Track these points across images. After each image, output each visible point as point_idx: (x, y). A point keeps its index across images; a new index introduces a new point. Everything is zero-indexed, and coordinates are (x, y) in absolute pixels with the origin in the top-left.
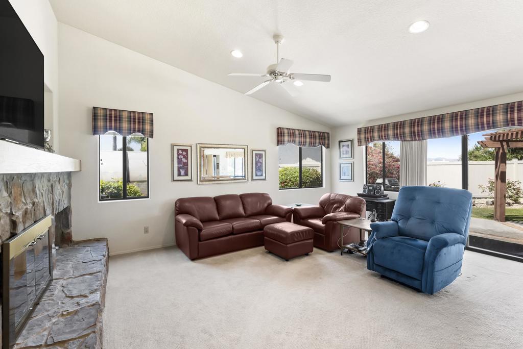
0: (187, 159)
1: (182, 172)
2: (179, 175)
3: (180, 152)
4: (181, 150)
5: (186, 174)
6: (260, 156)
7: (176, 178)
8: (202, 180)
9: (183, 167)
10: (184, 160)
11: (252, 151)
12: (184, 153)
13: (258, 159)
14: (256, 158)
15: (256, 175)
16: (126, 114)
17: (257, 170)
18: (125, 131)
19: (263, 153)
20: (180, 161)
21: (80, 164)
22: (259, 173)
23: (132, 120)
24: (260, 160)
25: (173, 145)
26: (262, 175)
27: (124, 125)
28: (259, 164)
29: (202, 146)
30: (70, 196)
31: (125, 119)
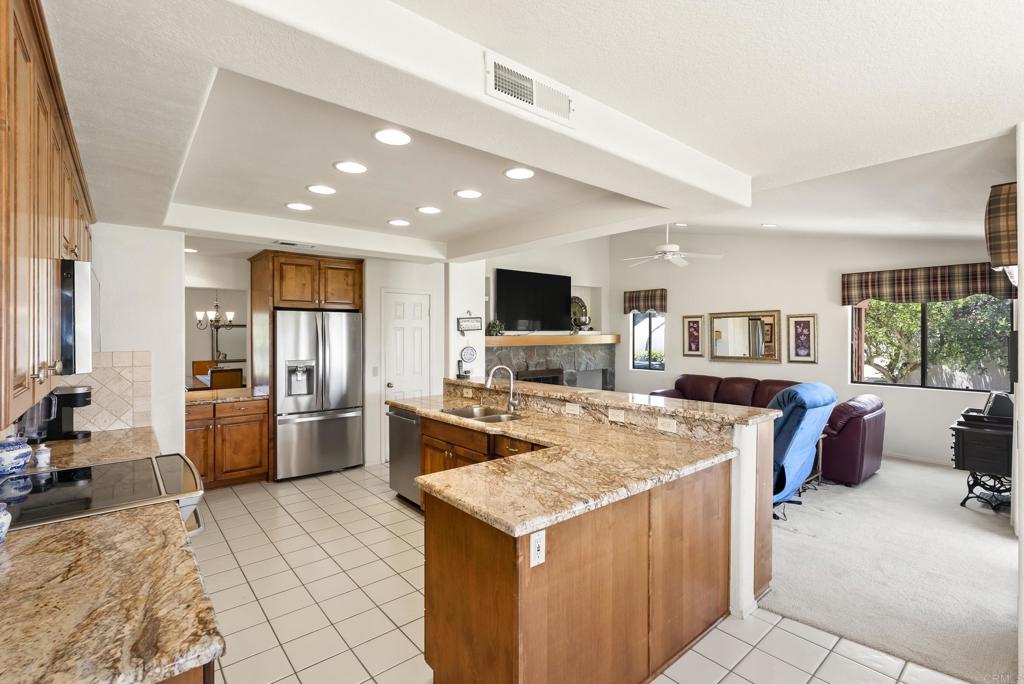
0: (698, 332)
1: (694, 347)
2: (690, 349)
3: (691, 324)
4: (692, 322)
5: (697, 350)
6: (807, 325)
7: (687, 352)
8: (714, 358)
9: (694, 340)
10: (696, 334)
11: (789, 317)
12: (695, 326)
13: (800, 330)
14: (796, 328)
15: (797, 355)
16: (642, 294)
17: (797, 347)
18: (642, 309)
19: (811, 319)
20: (691, 335)
21: (618, 338)
22: (803, 352)
23: (646, 298)
24: (805, 332)
25: (685, 317)
26: (808, 355)
27: (642, 304)
28: (803, 338)
29: (714, 316)
30: (612, 362)
31: (642, 298)
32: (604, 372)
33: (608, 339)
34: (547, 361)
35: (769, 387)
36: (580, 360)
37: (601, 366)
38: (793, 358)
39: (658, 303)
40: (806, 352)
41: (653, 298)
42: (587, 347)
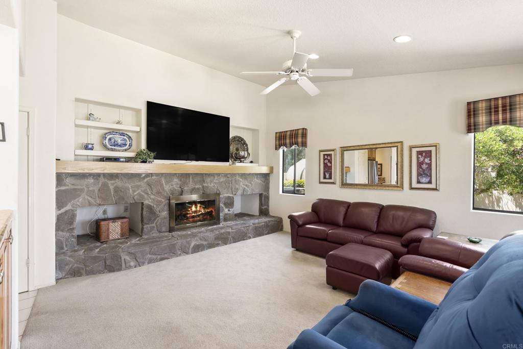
0: (331, 163)
1: (327, 176)
2: (325, 178)
3: (326, 157)
4: (326, 155)
5: (330, 178)
6: (428, 154)
7: (322, 180)
8: (344, 185)
9: (328, 169)
10: (329, 164)
11: (411, 148)
12: (329, 158)
13: (421, 159)
14: (418, 158)
15: (419, 182)
16: (288, 133)
17: (419, 175)
18: (288, 145)
19: (433, 149)
20: (325, 165)
21: (272, 169)
22: (424, 180)
23: (291, 137)
24: (427, 160)
25: (321, 151)
26: (430, 182)
27: (288, 141)
28: (424, 166)
29: (344, 149)
30: (267, 188)
31: (288, 137)
32: (261, 195)
33: (264, 170)
34: (203, 187)
35: (393, 212)
36: (237, 186)
37: (257, 191)
38: (415, 185)
39: (300, 140)
40: (427, 180)
41: (296, 136)
42: (244, 176)
